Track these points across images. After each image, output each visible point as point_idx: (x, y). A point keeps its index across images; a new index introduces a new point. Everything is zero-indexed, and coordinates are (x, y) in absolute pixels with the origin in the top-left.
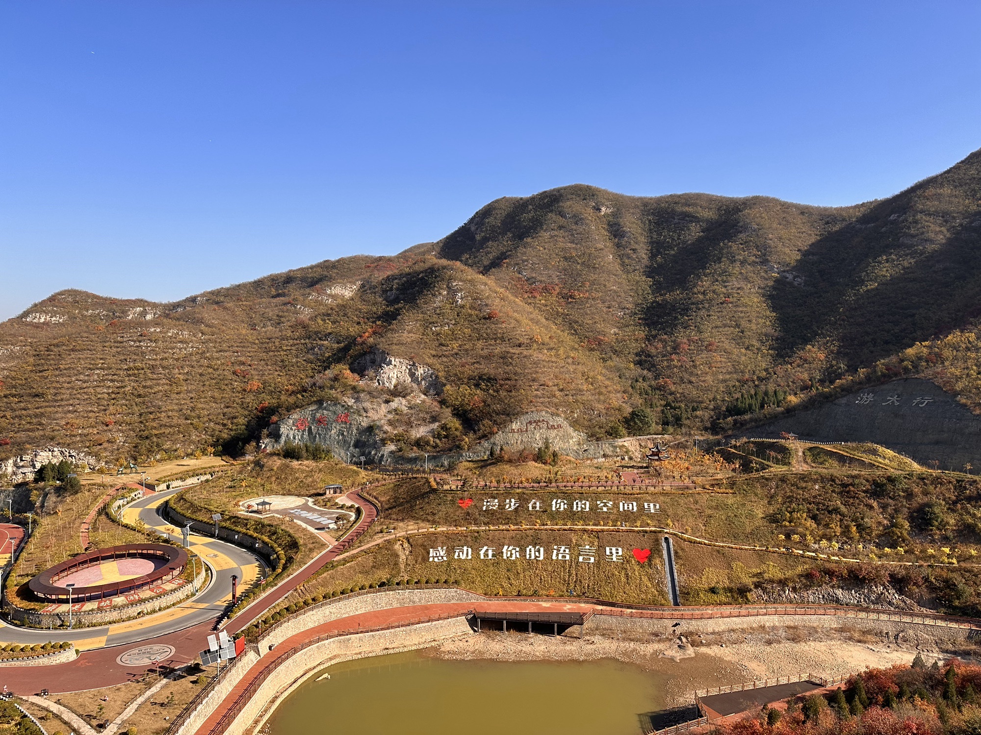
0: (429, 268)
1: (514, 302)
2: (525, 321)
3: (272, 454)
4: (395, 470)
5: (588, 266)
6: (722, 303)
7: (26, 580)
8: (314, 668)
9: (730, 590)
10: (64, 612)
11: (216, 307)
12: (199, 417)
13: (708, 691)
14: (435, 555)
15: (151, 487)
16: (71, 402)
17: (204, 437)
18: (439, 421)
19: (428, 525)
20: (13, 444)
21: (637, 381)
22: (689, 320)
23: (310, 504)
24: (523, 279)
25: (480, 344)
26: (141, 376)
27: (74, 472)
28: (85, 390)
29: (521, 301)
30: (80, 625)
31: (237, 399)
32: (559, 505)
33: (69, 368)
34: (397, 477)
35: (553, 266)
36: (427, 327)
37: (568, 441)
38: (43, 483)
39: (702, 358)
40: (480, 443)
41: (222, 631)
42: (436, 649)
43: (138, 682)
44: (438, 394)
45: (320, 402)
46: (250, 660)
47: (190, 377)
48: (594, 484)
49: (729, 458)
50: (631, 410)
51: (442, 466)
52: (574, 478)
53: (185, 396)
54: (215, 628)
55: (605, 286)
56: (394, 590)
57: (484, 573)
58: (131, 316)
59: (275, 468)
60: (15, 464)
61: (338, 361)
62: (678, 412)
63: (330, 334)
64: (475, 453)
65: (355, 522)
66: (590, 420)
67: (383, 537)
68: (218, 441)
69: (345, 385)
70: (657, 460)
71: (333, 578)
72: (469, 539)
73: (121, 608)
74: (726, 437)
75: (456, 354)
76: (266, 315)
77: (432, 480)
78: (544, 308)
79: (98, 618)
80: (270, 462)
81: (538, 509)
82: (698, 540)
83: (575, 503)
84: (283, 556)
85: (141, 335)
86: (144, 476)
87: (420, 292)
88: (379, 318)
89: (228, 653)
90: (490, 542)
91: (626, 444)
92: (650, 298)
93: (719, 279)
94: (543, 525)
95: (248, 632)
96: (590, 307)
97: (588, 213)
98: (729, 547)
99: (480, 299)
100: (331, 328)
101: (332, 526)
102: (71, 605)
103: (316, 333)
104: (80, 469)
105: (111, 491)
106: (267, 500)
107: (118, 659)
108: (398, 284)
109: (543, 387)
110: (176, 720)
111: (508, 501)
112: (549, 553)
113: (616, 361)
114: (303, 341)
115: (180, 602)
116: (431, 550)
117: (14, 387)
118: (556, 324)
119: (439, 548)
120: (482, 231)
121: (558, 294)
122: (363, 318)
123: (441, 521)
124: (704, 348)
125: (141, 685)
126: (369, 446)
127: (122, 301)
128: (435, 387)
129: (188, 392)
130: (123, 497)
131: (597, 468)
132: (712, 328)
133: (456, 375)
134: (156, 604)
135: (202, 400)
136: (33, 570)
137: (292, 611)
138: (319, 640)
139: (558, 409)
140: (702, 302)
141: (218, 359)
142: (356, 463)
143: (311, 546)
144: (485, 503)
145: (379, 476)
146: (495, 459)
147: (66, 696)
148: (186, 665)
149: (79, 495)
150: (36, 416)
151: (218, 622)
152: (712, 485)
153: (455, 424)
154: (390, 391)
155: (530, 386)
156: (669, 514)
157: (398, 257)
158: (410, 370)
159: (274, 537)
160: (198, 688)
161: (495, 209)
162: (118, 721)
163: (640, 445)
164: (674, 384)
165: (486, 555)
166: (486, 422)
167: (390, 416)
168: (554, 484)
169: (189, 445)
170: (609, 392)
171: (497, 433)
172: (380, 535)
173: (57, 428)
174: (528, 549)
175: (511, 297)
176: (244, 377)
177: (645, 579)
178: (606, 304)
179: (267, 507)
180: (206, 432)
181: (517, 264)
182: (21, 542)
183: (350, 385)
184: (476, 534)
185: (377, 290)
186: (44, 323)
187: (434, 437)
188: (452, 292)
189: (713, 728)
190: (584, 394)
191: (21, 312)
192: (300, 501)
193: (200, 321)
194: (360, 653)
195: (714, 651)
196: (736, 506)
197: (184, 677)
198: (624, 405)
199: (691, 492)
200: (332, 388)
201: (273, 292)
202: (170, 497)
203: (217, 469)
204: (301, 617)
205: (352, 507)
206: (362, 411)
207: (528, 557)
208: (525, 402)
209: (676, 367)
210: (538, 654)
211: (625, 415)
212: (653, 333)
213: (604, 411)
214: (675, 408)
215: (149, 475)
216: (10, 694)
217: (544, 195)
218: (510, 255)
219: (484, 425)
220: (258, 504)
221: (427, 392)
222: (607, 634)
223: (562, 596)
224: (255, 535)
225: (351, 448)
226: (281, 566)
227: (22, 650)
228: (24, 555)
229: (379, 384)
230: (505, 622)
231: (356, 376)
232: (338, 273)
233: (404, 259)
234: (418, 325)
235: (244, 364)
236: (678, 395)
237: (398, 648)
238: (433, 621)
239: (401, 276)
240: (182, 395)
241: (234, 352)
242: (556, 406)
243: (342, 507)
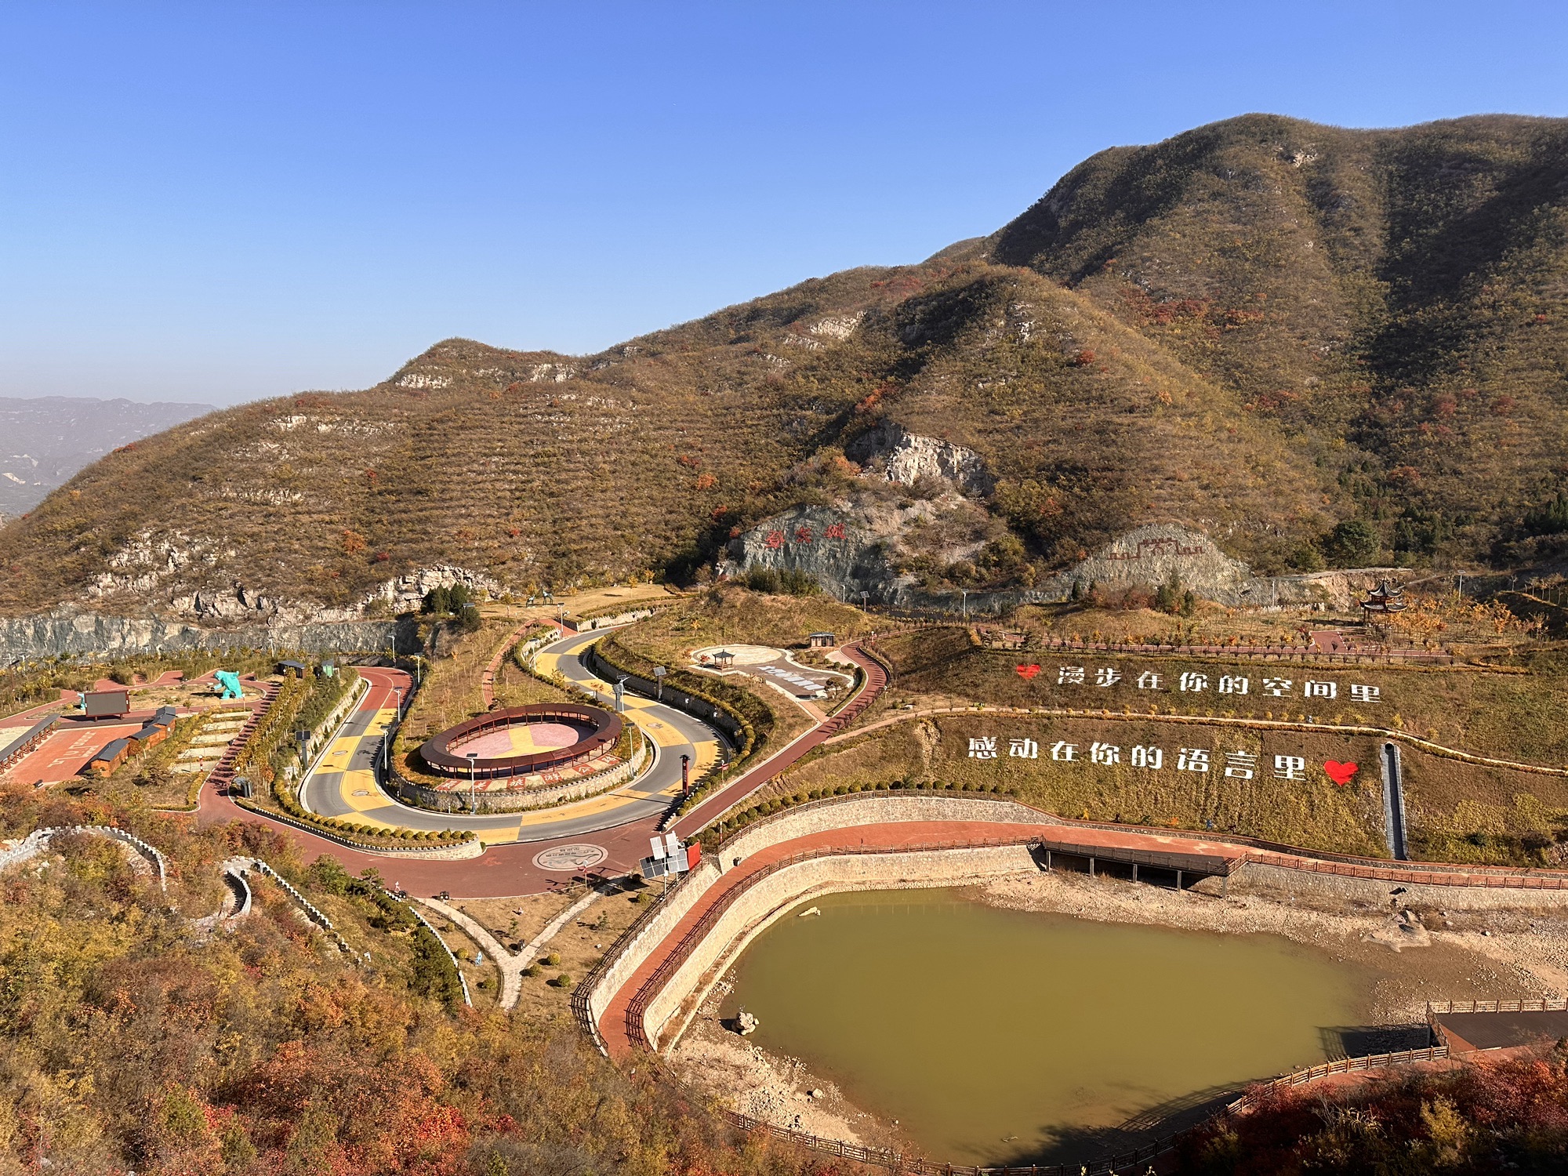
0: (977, 282)
1: (1124, 333)
2: (1142, 367)
3: (734, 584)
4: (915, 614)
5: (1266, 264)
6: (1529, 325)
7: (417, 745)
8: (797, 897)
9: (1508, 841)
10: (465, 791)
11: (651, 360)
12: (632, 527)
13: (1451, 1005)
14: (977, 748)
15: (571, 625)
16: (463, 502)
17: (640, 555)
18: (986, 539)
19: (966, 702)
20: (393, 559)
21: (1350, 471)
22: (1460, 358)
23: (789, 659)
24: (1142, 293)
25: (1060, 409)
26: (553, 465)
27: (472, 601)
28: (481, 485)
29: (1137, 331)
30: (485, 809)
31: (683, 500)
32: (1192, 682)
33: (459, 453)
34: (918, 625)
35: (1198, 266)
36: (970, 382)
37: (1214, 575)
38: (432, 615)
39: (1483, 428)
40: (1054, 575)
41: (670, 832)
42: (980, 890)
43: (561, 893)
44: (985, 494)
45: (800, 507)
46: (707, 877)
47: (619, 468)
48: (1258, 649)
49: (1522, 610)
50: (1337, 522)
51: (989, 611)
52: (1221, 638)
53: (613, 496)
54: (660, 828)
55: (1296, 299)
56: (915, 795)
57: (1058, 782)
58: (536, 377)
59: (738, 604)
60: (397, 588)
61: (828, 441)
62: (1427, 527)
63: (816, 398)
64: (1045, 591)
65: (854, 690)
66: (1257, 540)
67: (896, 715)
68: (659, 561)
69: (838, 480)
70: (1381, 612)
71: (823, 770)
72: (1033, 727)
73: (537, 790)
74: (1519, 574)
75: (1018, 427)
76: (722, 372)
77: (973, 632)
78: (1179, 343)
79: (507, 801)
80: (731, 596)
81: (1154, 686)
82: (1451, 751)
83: (1222, 680)
84: (751, 732)
85: (551, 406)
86: (562, 609)
87: (960, 324)
88: (891, 372)
89: (679, 864)
90: (1069, 734)
91: (1322, 582)
92: (1385, 319)
93: (1528, 278)
94: (1164, 713)
95: (704, 837)
96: (1267, 338)
97: (1269, 166)
98: (1510, 767)
99: (1064, 332)
100: (818, 389)
101: (821, 694)
102: (473, 781)
103: (795, 398)
104: (479, 597)
105: (520, 629)
106: (728, 650)
107: (535, 860)
108: (923, 311)
109: (1170, 482)
110: (610, 950)
111: (1101, 671)
112: (1170, 758)
113: (1311, 435)
114: (775, 411)
115: (613, 787)
116: (972, 741)
117: (390, 480)
118: (1201, 371)
119: (985, 739)
120: (1070, 211)
121: (1207, 316)
122: (866, 371)
123: (988, 696)
124: (1487, 409)
125: (565, 898)
126: (875, 576)
127: (523, 354)
128: (980, 483)
129: (618, 489)
130: (535, 638)
131: (1266, 622)
132: (1507, 372)
133: (1016, 462)
134: (582, 788)
135: (636, 501)
136: (425, 732)
137: (765, 811)
138: (804, 858)
139: (1197, 521)
140: (1489, 323)
141: (656, 440)
142: (854, 602)
143: (791, 721)
144: (1062, 673)
145: (891, 623)
146: (1080, 602)
147: (471, 902)
148: (622, 875)
149: (479, 632)
150: (420, 521)
151: (665, 819)
152: (1487, 659)
153: (1013, 543)
154: (907, 488)
155: (1149, 480)
156: (1398, 705)
157: (924, 266)
158: (940, 455)
159: (739, 705)
160: (639, 909)
161: (1094, 170)
162: (536, 942)
163: (1350, 585)
164: (1423, 475)
165: (1062, 754)
166: (1067, 540)
167: (907, 530)
168: (1184, 648)
169: (620, 567)
170: (1296, 490)
171: (1084, 559)
172: (893, 712)
173: (447, 538)
174: (1134, 751)
175: (1119, 325)
176: (693, 467)
177: (1344, 812)
178: (1298, 332)
179: (728, 660)
180: (643, 548)
181: (1132, 266)
182: (408, 693)
183: (846, 480)
184: (1046, 721)
185: (889, 323)
186: (422, 389)
187: (977, 565)
188: (1014, 321)
189: (1457, 1065)
190: (1247, 495)
191: (392, 374)
192: (773, 654)
193: (630, 383)
194: (864, 883)
195: (1469, 941)
196: (1530, 696)
197: (620, 892)
198: (1323, 513)
199: (1442, 668)
200: (818, 484)
201: (732, 335)
202: (597, 640)
203: (658, 603)
204: (778, 822)
205: (849, 667)
206: (864, 521)
207: (1134, 762)
208: (1137, 508)
209: (1429, 445)
210: (1147, 914)
211: (1323, 532)
212: (1388, 382)
213: (1284, 525)
214: (1421, 521)
215: (569, 608)
216: (403, 894)
217: (1186, 138)
218: (1120, 251)
219: (1062, 547)
220: (715, 656)
221: (968, 491)
222: (1270, 894)
223: (1193, 828)
224: (713, 699)
225: (848, 578)
226: (749, 747)
227: (415, 837)
228: (413, 710)
229: (891, 478)
230: (1092, 860)
231: (856, 466)
232: (828, 300)
233: (934, 269)
234: (954, 380)
235: (692, 447)
236: (1430, 497)
237: (920, 881)
238: (974, 846)
239: (929, 297)
240: (608, 494)
241: (678, 430)
242: (1195, 515)
243: (835, 667)
